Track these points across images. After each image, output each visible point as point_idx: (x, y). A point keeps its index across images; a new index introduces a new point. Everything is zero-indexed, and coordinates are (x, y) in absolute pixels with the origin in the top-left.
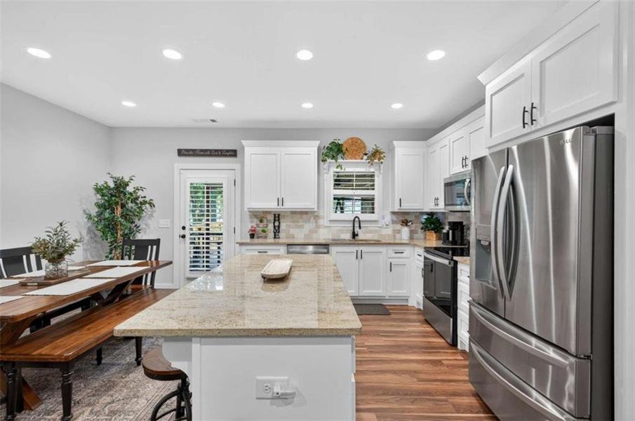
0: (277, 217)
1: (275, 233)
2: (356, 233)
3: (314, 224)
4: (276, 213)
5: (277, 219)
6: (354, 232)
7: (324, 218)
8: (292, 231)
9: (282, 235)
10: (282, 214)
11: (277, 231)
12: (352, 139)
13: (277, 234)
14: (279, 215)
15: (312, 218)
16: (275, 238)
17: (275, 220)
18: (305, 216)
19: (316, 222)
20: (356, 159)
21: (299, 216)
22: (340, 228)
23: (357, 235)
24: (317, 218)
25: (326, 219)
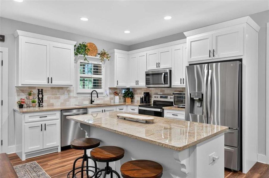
0: (41, 92)
1: (39, 103)
2: (93, 100)
3: (67, 96)
4: (40, 89)
5: (40, 93)
6: (91, 100)
7: (73, 92)
8: (52, 101)
9: (44, 104)
10: (44, 89)
11: (41, 101)
12: (90, 43)
13: (41, 104)
14: (42, 90)
15: (66, 91)
16: (39, 106)
17: (39, 94)
18: (60, 90)
19: (69, 94)
20: (92, 56)
21: (57, 90)
22: (83, 98)
23: (94, 102)
24: (69, 91)
25: (75, 92)
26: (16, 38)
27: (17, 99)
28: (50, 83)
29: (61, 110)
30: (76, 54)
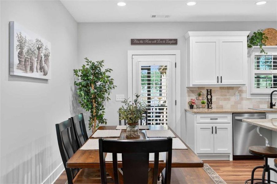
0: (209, 92)
1: (208, 105)
2: (273, 103)
3: (239, 97)
4: (209, 89)
5: (209, 93)
6: (271, 103)
7: (246, 92)
8: (221, 103)
9: (213, 105)
10: (213, 90)
11: (210, 102)
12: (268, 29)
13: (210, 105)
14: (211, 90)
15: (237, 92)
16: (208, 108)
17: (208, 94)
18: (231, 91)
19: (240, 95)
20: (271, 45)
21: (226, 90)
22: (259, 100)
23: (275, 105)
24: (241, 92)
25: (248, 93)
26: (187, 39)
27: (188, 99)
28: (220, 83)
29: (233, 113)
30: (249, 46)
